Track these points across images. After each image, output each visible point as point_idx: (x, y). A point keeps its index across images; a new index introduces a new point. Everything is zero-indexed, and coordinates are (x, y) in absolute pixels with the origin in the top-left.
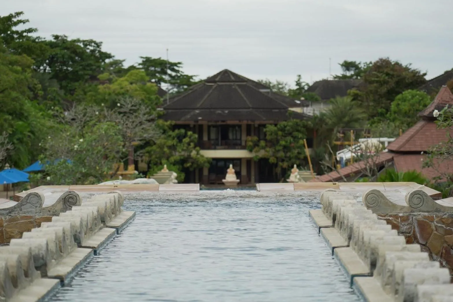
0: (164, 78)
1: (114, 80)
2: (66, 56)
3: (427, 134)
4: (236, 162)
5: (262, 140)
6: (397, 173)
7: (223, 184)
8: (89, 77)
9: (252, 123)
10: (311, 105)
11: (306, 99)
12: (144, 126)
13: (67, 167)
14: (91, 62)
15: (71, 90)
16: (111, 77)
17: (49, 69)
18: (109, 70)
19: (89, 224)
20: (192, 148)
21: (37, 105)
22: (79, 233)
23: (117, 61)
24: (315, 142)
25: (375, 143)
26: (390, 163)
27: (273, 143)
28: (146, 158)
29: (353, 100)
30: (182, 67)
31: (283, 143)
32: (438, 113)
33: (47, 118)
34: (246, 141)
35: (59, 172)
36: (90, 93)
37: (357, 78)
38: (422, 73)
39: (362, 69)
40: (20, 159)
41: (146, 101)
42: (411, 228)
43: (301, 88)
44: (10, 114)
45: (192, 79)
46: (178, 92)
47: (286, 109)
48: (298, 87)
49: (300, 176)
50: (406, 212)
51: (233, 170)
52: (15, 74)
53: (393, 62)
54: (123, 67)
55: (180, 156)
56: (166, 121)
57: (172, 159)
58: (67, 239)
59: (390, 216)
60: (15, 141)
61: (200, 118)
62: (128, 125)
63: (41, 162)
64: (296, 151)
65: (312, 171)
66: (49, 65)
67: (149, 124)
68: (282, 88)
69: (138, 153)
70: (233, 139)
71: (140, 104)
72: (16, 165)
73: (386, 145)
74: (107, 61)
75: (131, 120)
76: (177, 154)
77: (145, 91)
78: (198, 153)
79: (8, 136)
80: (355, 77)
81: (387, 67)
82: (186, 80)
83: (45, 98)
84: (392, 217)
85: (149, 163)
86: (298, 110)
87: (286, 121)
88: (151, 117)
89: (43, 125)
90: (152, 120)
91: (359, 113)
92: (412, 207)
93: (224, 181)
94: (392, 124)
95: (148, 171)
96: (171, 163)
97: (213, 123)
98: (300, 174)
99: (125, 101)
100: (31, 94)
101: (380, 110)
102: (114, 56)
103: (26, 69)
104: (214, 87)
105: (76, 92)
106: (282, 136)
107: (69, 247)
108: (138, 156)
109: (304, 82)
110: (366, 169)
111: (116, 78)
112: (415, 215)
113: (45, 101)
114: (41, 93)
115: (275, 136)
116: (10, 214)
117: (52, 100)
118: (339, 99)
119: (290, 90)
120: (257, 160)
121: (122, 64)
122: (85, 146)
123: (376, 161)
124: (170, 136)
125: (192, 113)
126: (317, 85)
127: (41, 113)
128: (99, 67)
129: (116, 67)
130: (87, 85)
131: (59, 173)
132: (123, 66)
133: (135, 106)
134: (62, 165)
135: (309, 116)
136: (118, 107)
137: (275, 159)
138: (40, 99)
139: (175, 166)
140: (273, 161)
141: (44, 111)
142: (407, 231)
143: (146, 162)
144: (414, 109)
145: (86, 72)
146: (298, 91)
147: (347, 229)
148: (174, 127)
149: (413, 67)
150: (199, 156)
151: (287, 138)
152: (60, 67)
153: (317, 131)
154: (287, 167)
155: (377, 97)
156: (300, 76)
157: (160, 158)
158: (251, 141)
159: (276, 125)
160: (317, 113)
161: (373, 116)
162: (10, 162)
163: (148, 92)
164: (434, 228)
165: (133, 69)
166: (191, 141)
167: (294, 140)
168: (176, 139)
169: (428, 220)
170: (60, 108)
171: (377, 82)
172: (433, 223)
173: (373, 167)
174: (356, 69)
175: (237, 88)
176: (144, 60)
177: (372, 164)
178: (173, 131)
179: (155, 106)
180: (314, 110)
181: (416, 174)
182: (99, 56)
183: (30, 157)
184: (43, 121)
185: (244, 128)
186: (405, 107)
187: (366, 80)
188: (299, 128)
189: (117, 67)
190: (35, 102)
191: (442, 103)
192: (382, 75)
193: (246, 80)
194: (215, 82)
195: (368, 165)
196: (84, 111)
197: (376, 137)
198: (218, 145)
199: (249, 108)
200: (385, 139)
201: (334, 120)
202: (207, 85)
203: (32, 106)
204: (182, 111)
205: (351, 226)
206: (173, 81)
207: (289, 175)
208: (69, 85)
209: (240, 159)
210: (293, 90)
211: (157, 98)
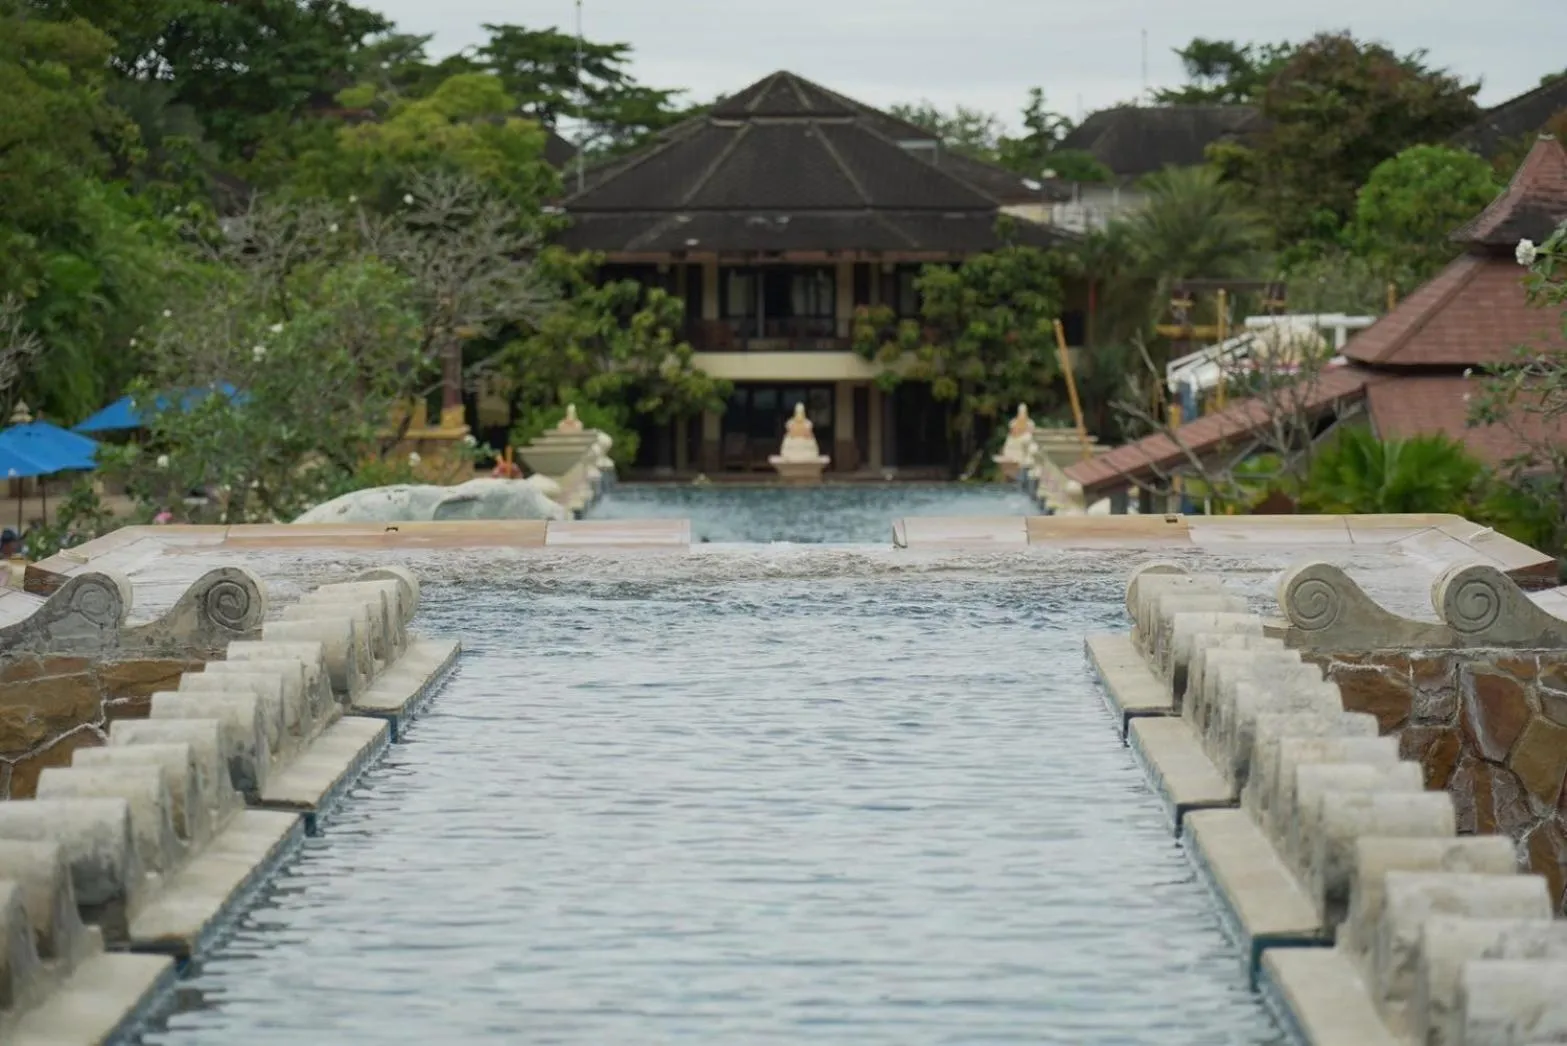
0: (568, 100)
1: (393, 106)
2: (227, 24)
3: (1484, 303)
4: (817, 394)
5: (908, 317)
6: (1378, 441)
7: (772, 470)
8: (306, 95)
9: (873, 260)
10: (1080, 196)
11: (1061, 175)
12: (496, 274)
13: (227, 422)
14: (315, 44)
15: (243, 142)
16: (383, 96)
17: (169, 68)
18: (376, 73)
19: (289, 711)
20: (666, 345)
21: (126, 197)
22: (253, 752)
23: (403, 37)
24: (1091, 324)
25: (1300, 336)
26: (1354, 409)
27: (945, 330)
28: (504, 381)
29: (1225, 178)
30: (628, 61)
31: (980, 328)
32: (1534, 251)
33: (158, 243)
34: (852, 323)
35: (201, 440)
36: (309, 154)
37: (1237, 101)
38: (1463, 85)
39: (1257, 69)
40: (64, 385)
41: (506, 182)
42: (1453, 701)
43: (1043, 136)
44: (33, 230)
45: (665, 101)
46: (614, 149)
47: (990, 208)
48: (1031, 131)
49: (1040, 448)
50: (1433, 647)
51: (808, 425)
52: (44, 91)
53: (1365, 46)
54: (425, 62)
55: (626, 372)
56: (575, 250)
57: (595, 385)
58: (206, 782)
59: (1379, 660)
60: (49, 324)
61: (692, 242)
62: (442, 271)
63: (138, 403)
64: (1026, 358)
65: (1081, 429)
66: (167, 53)
67: (513, 266)
68: (978, 133)
69: (476, 367)
70: (807, 316)
71: (485, 198)
72: (52, 407)
73: (1340, 340)
74: (369, 39)
75: (450, 254)
76: (613, 365)
77: (500, 145)
78: (684, 366)
79: (24, 308)
80: (1229, 97)
81: (1343, 64)
82: (645, 105)
83: (152, 171)
84: (1386, 664)
85: (514, 398)
86: (1032, 213)
87: (989, 251)
88: (521, 242)
89: (146, 266)
90: (526, 253)
91: (1246, 224)
92: (1456, 628)
93: (774, 460)
94: (1359, 263)
95: (511, 426)
96: (592, 400)
97: (738, 261)
98: (1040, 438)
99: (429, 187)
100: (104, 160)
101: (1318, 217)
102: (392, 24)
103: (84, 72)
104: (740, 134)
105: (261, 147)
106: (978, 303)
107: (214, 813)
108: (475, 377)
109: (1052, 114)
110: (1269, 427)
111: (400, 101)
112: (1465, 657)
113: (151, 184)
114: (139, 153)
115: (954, 306)
116: (7, 652)
117: (177, 178)
118: (1173, 173)
119: (1004, 142)
120: (891, 389)
121: (421, 50)
122: (290, 349)
123: (1306, 398)
124: (587, 303)
125: (664, 226)
126: (1100, 122)
127: (138, 225)
128: (341, 61)
129: (399, 59)
130: (298, 125)
131: (198, 443)
132: (425, 57)
133: (466, 203)
134: (211, 412)
135: (1073, 233)
136: (405, 205)
137: (953, 385)
138: (136, 174)
139: (607, 410)
140: (944, 392)
141: (149, 217)
142: (1436, 714)
143: (506, 392)
144: (1435, 211)
145: (297, 80)
146: (1032, 146)
147: (1229, 736)
148: (603, 274)
149: (1431, 64)
150: (687, 374)
151: (996, 310)
152: (207, 61)
153: (1100, 284)
154: (994, 414)
155: (1307, 169)
156: (1038, 92)
157: (553, 381)
158: (871, 322)
159: (955, 267)
160: (1100, 225)
161: (1293, 236)
162: (30, 396)
163: (510, 149)
164: (1535, 703)
165: (460, 72)
166: (663, 322)
167: (1017, 319)
168: (607, 313)
169: (1513, 673)
170: (206, 208)
171: (1308, 116)
172: (1531, 687)
173: (1294, 421)
174: (1233, 70)
175: (821, 135)
176: (499, 35)
177: (1293, 408)
178: (600, 286)
179: (536, 201)
180: (1088, 215)
181: (1448, 446)
182: (340, 23)
183: (100, 380)
184: (145, 253)
185: (845, 276)
186: (1405, 204)
187: (1269, 111)
188: (1039, 278)
189: (403, 61)
190: (119, 187)
191: (1535, 198)
192: (1325, 93)
193: (852, 108)
194: (746, 116)
195: (1278, 412)
196: (288, 222)
197: (1304, 311)
198: (754, 334)
199: (864, 207)
200: (1338, 320)
201: (1159, 248)
202: (718, 127)
203: (106, 201)
204: (632, 215)
205: (1247, 729)
206: (598, 110)
207: (1002, 442)
208: (238, 125)
209: (830, 386)
210: (1016, 143)
211: (542, 171)
